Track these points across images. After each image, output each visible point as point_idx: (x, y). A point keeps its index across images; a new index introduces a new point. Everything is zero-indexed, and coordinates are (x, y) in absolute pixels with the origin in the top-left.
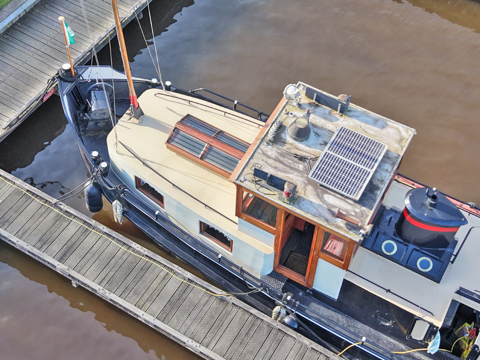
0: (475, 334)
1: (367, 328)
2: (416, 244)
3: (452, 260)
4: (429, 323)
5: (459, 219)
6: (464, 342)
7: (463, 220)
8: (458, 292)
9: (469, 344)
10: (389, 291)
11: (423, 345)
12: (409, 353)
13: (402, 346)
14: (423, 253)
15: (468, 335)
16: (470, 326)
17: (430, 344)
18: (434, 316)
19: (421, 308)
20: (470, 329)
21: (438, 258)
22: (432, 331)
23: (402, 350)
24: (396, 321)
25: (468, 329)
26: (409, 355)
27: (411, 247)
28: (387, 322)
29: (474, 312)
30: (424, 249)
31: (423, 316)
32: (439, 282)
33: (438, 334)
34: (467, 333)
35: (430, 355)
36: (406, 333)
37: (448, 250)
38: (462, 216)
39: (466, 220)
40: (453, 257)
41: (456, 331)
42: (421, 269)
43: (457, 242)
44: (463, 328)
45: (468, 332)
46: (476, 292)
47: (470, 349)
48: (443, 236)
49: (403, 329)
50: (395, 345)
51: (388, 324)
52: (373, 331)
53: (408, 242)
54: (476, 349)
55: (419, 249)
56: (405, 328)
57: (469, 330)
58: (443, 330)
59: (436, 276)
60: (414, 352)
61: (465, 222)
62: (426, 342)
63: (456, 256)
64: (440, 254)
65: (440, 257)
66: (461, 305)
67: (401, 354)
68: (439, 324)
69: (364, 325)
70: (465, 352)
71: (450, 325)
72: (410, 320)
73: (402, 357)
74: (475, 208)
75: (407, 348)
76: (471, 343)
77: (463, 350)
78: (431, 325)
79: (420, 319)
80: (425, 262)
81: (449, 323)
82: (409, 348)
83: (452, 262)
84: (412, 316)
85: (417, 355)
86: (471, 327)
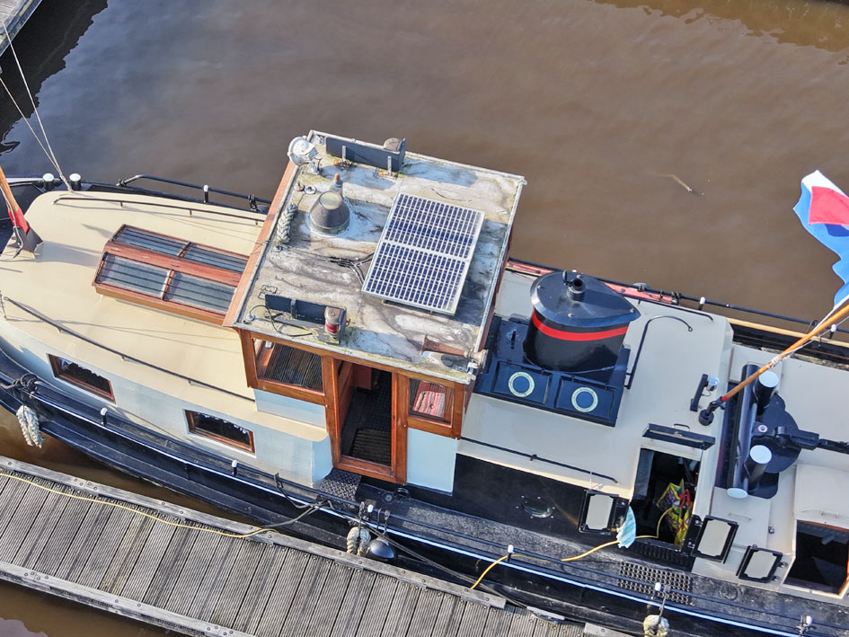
0: (688, 499)
1: (512, 529)
2: (562, 369)
3: (626, 383)
4: (611, 496)
5: (625, 311)
6: (675, 516)
7: (632, 311)
8: (648, 434)
9: (683, 518)
10: (534, 457)
11: (609, 535)
12: (589, 555)
13: (575, 546)
14: (576, 381)
15: (678, 503)
16: (678, 487)
17: (620, 530)
18: (616, 482)
19: (593, 473)
20: (679, 493)
21: (604, 384)
22: (618, 509)
23: (577, 553)
24: (556, 505)
25: (676, 493)
26: (589, 560)
27: (557, 375)
28: (543, 513)
29: (681, 462)
30: (577, 375)
31: (601, 487)
32: (613, 425)
33: (631, 512)
34: (676, 500)
35: (624, 551)
36: (577, 523)
37: (618, 368)
38: (630, 306)
39: (636, 310)
40: (628, 377)
41: (656, 501)
42: (579, 409)
43: (629, 350)
44: (667, 494)
45: (678, 498)
46: (677, 427)
47: (686, 526)
48: (604, 346)
49: (569, 517)
50: (562, 547)
51: (544, 516)
52: (523, 533)
53: (551, 369)
54: (697, 522)
55: (570, 376)
56: (575, 515)
57: (679, 495)
58: (637, 504)
59: (606, 416)
60: (597, 551)
61: (636, 314)
62: (613, 530)
63: (632, 375)
64: (605, 377)
65: (607, 382)
66: (658, 455)
67: (576, 561)
68: (628, 494)
69: (506, 526)
70: (679, 534)
71: (645, 494)
72: (578, 499)
73: (579, 564)
74: (646, 290)
75: (584, 548)
76: (686, 516)
77: (675, 531)
78: (616, 499)
79: (595, 492)
80: (585, 395)
81: (644, 492)
82: (586, 546)
83: (629, 387)
84: (581, 489)
85: (604, 555)
86: (681, 490)
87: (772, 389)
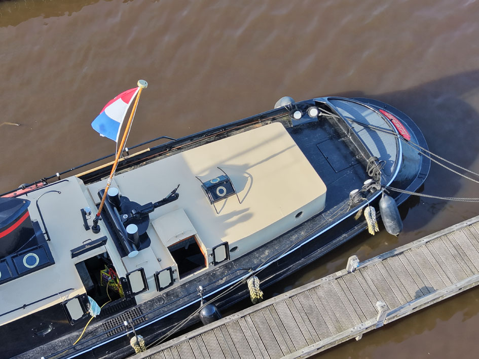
0: (113, 272)
1: (38, 349)
2: (10, 253)
4: (76, 297)
5: (21, 205)
6: (113, 285)
7: (24, 202)
8: (73, 256)
10: (25, 306)
11: (86, 317)
13: (75, 334)
15: (110, 278)
17: (91, 311)
18: (74, 289)
21: (36, 246)
22: (83, 301)
23: (78, 336)
24: (53, 321)
25: (106, 274)
26: (86, 335)
27: (8, 258)
29: (99, 257)
30: (19, 251)
31: (67, 297)
32: (54, 263)
33: (90, 298)
35: (98, 318)
36: (68, 322)
37: (37, 234)
38: (22, 200)
40: (45, 235)
42: (32, 267)
43: (37, 222)
45: (109, 275)
46: (85, 243)
47: (121, 285)
48: (23, 228)
49: (63, 322)
50: (69, 338)
51: (49, 331)
52: (44, 346)
53: (4, 257)
54: (124, 280)
55: (16, 254)
56: (64, 319)
58: (91, 292)
59: (48, 261)
60: (87, 328)
61: (28, 203)
62: (87, 312)
63: (47, 232)
64: (35, 242)
66: (87, 262)
67: (80, 340)
68: (82, 291)
69: (34, 350)
70: (120, 291)
71: (93, 284)
72: (61, 310)
74: (27, 187)
75: (80, 331)
76: (118, 281)
78: (79, 297)
79: (67, 301)
80: (29, 258)
83: (49, 239)
84: (59, 305)
85: (91, 328)
86: (107, 270)
87: (117, 195)
